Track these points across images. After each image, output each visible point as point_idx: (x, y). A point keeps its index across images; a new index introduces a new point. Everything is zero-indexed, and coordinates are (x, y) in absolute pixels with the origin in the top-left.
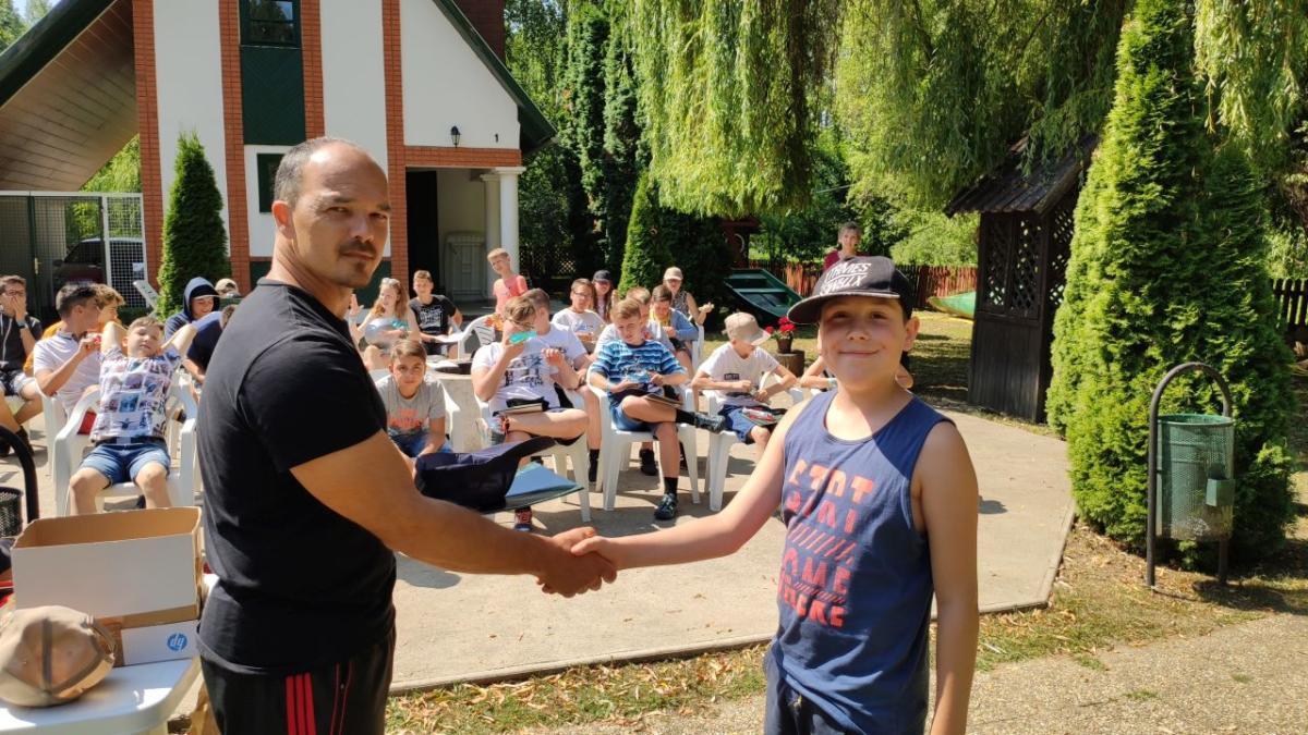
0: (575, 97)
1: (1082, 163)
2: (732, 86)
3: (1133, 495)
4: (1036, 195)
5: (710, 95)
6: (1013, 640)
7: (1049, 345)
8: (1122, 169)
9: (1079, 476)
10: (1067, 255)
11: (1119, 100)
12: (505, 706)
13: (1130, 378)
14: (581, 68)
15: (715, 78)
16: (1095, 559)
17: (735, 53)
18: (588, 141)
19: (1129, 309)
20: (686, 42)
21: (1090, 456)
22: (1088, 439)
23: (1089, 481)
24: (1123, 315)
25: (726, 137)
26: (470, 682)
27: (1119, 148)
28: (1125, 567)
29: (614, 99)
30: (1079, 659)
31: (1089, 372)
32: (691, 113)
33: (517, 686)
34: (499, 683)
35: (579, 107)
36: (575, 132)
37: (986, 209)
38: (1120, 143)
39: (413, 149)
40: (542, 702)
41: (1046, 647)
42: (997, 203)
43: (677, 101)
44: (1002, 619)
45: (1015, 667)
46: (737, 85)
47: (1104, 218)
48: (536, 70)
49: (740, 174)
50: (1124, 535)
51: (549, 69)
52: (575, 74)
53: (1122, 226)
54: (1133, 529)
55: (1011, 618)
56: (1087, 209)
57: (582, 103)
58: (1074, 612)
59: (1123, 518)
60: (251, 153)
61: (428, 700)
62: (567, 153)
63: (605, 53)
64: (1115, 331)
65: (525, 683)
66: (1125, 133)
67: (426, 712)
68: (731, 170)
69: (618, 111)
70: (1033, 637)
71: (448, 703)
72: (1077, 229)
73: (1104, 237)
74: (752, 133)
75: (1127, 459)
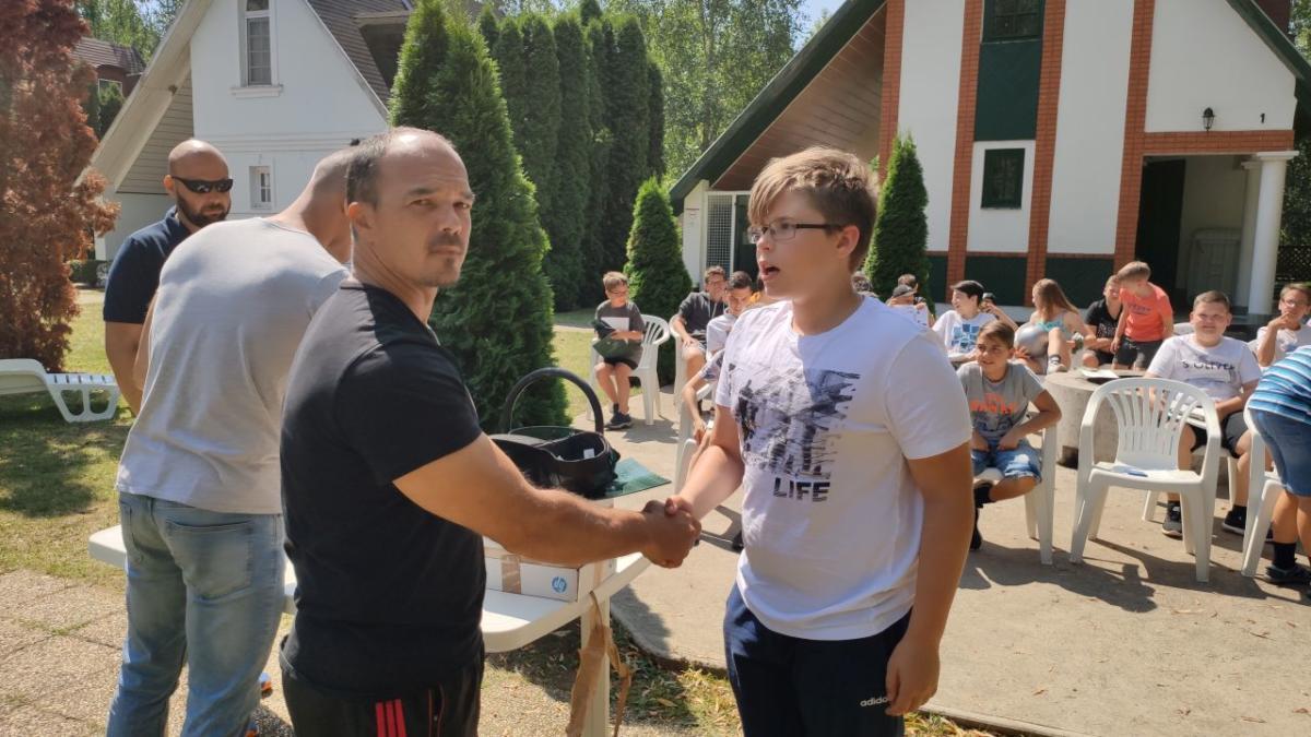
39: (1154, 135)
60: (980, 150)
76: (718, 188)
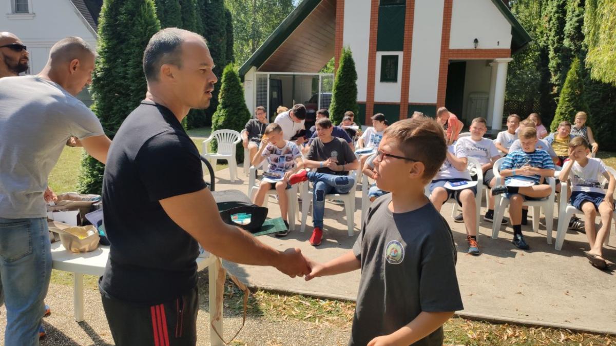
0: (551, 19)
14: (556, 4)
18: (554, 44)
29: (571, 20)
35: (551, 25)
36: (548, 39)
39: (453, 51)
48: (535, 7)
51: (541, 4)
52: (551, 7)
57: (553, 23)
60: (379, 55)
62: (542, 50)
69: (572, 26)
76: (260, 70)
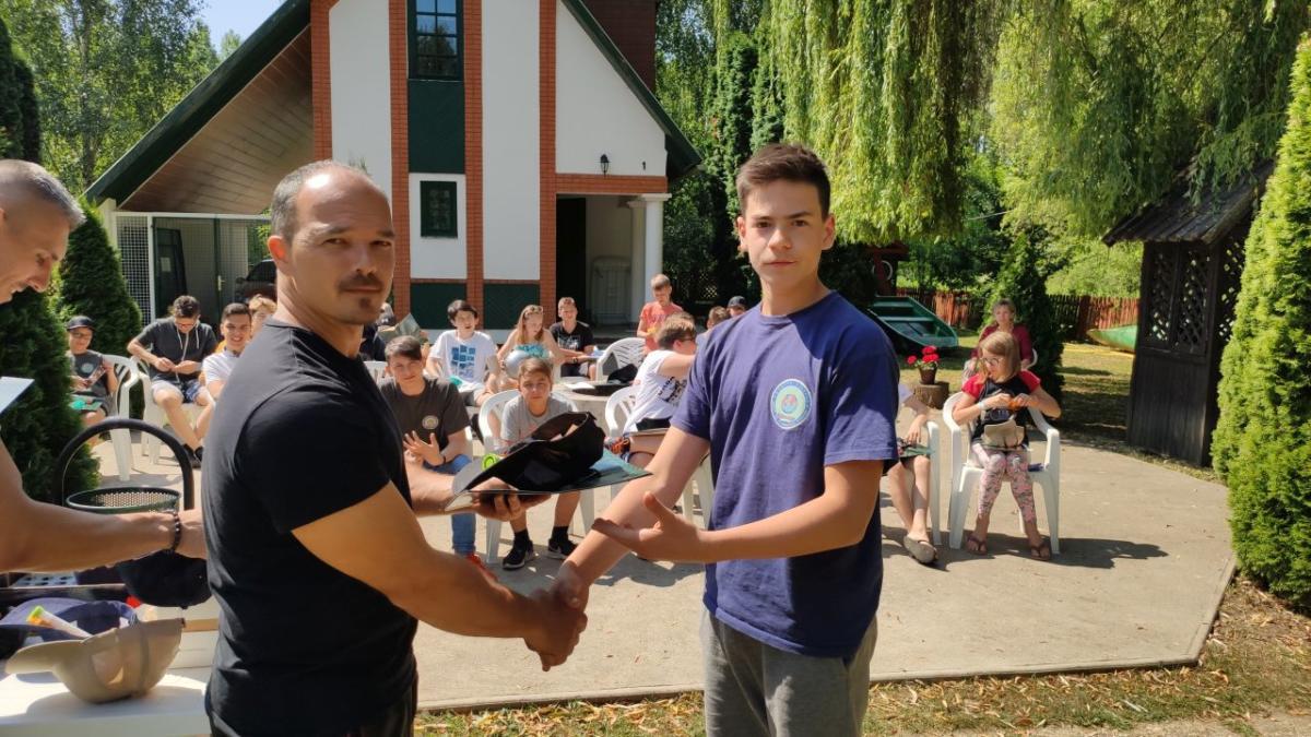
0: (723, 124)
1: (1256, 191)
2: (878, 113)
3: (1301, 550)
4: (1203, 223)
5: (856, 121)
6: (1157, 699)
7: (1216, 385)
8: (1295, 198)
9: (1241, 526)
10: (1238, 288)
11: (1293, 124)
12: (616, 726)
13: (1300, 423)
14: (730, 96)
15: (861, 105)
16: (1255, 617)
17: (882, 80)
19: (1300, 348)
20: (833, 69)
21: (1253, 506)
22: (1251, 487)
23: (1251, 532)
24: (1293, 354)
25: (872, 165)
26: (584, 700)
27: (1291, 175)
28: (1291, 627)
29: (761, 126)
30: (1230, 724)
31: (1254, 415)
32: (836, 140)
33: (630, 707)
34: (612, 703)
35: (726, 134)
36: (721, 160)
37: (1150, 238)
38: (1293, 170)
39: (564, 176)
40: (653, 726)
41: (1193, 708)
42: (1161, 233)
43: (822, 129)
44: (1146, 676)
45: (1156, 728)
46: (883, 112)
47: (1272, 249)
48: (687, 98)
49: (884, 202)
50: (1291, 593)
51: (699, 96)
52: (723, 102)
53: (1292, 259)
54: (1300, 586)
55: (1155, 675)
56: (1259, 239)
57: (729, 131)
58: (1227, 673)
59: (1290, 574)
60: (415, 180)
61: (542, 714)
62: (713, 180)
63: (754, 81)
64: (1284, 372)
65: (637, 705)
66: (1298, 160)
67: (540, 726)
68: (876, 196)
69: (765, 138)
70: (1179, 697)
71: (562, 719)
72: (1248, 261)
73: (1272, 270)
74: (897, 160)
75: (1294, 510)
76: (127, 208)
